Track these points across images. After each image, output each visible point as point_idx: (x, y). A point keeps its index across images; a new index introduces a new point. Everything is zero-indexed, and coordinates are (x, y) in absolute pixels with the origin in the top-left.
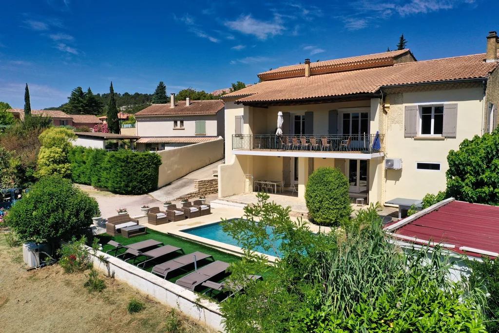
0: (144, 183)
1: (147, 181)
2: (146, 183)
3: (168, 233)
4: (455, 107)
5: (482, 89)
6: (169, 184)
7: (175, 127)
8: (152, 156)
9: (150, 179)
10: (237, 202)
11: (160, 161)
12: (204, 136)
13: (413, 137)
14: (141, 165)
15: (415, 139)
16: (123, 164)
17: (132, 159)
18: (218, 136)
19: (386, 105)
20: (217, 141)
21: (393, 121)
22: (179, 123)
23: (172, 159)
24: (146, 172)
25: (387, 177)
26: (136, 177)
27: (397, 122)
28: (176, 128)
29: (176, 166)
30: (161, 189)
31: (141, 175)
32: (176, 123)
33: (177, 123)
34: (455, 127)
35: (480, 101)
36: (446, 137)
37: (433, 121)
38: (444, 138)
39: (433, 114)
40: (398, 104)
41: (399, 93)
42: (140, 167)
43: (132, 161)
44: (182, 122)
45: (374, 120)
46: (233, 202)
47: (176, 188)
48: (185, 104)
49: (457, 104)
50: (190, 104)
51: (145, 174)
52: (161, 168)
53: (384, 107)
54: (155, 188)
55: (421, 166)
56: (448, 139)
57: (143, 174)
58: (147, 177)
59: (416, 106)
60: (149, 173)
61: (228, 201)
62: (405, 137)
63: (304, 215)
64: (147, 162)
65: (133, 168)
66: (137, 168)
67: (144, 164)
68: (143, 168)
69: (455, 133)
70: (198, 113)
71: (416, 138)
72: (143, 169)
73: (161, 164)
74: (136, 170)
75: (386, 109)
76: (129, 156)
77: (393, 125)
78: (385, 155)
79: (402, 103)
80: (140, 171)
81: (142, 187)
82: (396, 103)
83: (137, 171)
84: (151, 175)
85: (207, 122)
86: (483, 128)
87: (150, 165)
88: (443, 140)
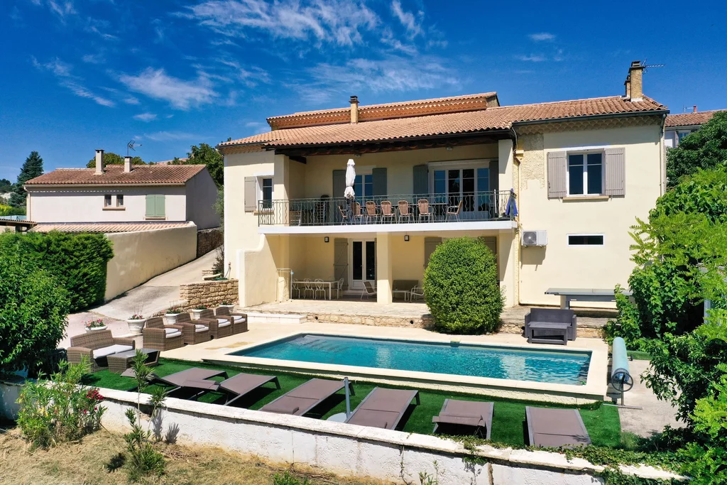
0: (81, 290)
1: (89, 287)
2: (85, 290)
3: (205, 360)
4: (621, 153)
5: (657, 127)
6: (123, 295)
7: (106, 205)
8: (97, 241)
9: (93, 283)
10: (280, 312)
11: (110, 251)
12: (163, 221)
13: (562, 198)
14: (77, 257)
15: (564, 201)
16: (41, 255)
17: (58, 246)
18: (188, 220)
19: (518, 152)
20: (186, 228)
21: (529, 175)
22: (114, 198)
23: (127, 250)
24: (85, 270)
25: (523, 259)
26: (66, 278)
27: (536, 177)
28: (108, 207)
29: (133, 264)
30: (111, 303)
31: (76, 276)
32: (108, 198)
33: (110, 198)
34: (623, 181)
35: (656, 144)
36: (610, 196)
37: (585, 175)
38: (608, 197)
39: (585, 165)
40: (536, 149)
41: (537, 133)
42: (75, 261)
43: (58, 249)
44: (120, 198)
45: (504, 173)
46: (272, 313)
47: (141, 301)
48: (123, 169)
49: (624, 149)
50: (131, 170)
51: (85, 275)
52: (110, 263)
53: (515, 155)
54: (100, 302)
55: (574, 240)
56: (614, 199)
57: (81, 274)
58: (88, 279)
59: (563, 152)
60: (93, 271)
61: (261, 312)
62: (549, 198)
63: (416, 321)
64: (88, 251)
65: (60, 263)
66: (69, 263)
67: (82, 255)
68: (81, 262)
69: (623, 189)
70: (151, 183)
71: (564, 199)
72: (82, 264)
73: (112, 257)
74: (66, 266)
75: (519, 158)
76: (53, 240)
77: (529, 181)
78: (519, 226)
79: (542, 148)
80: (76, 267)
81: (78, 298)
82: (532, 149)
83: (69, 268)
84: (96, 275)
85: (168, 197)
86: (662, 181)
87: (94, 258)
88: (606, 200)
